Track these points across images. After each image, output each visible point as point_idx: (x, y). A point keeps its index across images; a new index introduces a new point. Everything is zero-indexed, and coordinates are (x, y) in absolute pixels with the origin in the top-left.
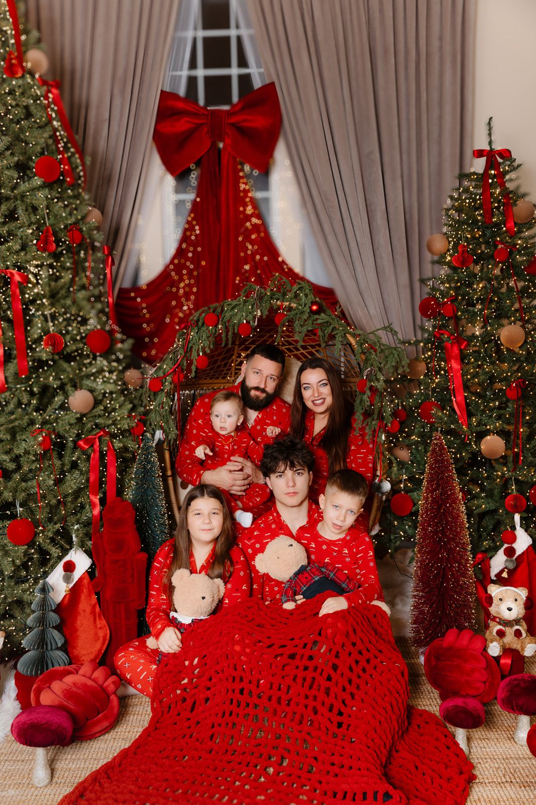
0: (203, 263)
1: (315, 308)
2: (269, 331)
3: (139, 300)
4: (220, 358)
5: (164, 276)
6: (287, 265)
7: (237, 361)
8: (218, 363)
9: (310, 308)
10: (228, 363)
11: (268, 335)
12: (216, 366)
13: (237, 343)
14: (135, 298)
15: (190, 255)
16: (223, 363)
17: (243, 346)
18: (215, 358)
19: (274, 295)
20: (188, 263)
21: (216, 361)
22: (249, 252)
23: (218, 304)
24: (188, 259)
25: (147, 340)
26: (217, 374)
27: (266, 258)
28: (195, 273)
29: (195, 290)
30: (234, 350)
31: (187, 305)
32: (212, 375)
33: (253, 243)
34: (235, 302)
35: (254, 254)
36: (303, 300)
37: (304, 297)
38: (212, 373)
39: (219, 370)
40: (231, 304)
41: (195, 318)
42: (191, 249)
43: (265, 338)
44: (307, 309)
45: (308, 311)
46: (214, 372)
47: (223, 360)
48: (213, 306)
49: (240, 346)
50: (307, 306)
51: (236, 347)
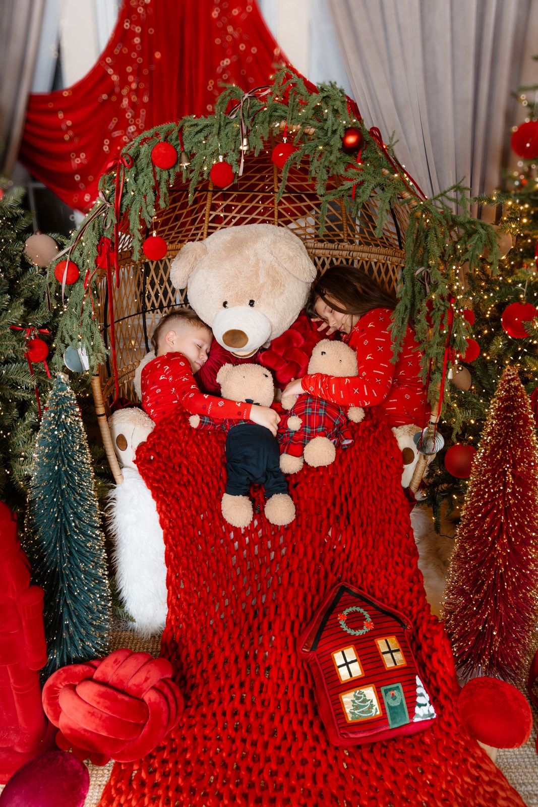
0: (158, 55)
1: (351, 140)
2: (259, 171)
3: (61, 115)
4: (185, 211)
5: (97, 75)
6: (287, 62)
7: (210, 215)
8: (182, 220)
9: (343, 139)
10: (198, 217)
11: (259, 176)
12: (179, 223)
13: (211, 188)
14: (55, 112)
15: (137, 40)
16: (190, 219)
17: (220, 193)
18: (177, 212)
19: (276, 110)
20: (134, 55)
21: (177, 218)
22: (229, 39)
23: (173, 124)
24: (132, 48)
25: (77, 178)
26: (180, 235)
27: (254, 50)
28: (145, 72)
29: (146, 99)
30: (205, 199)
31: (135, 124)
32: (173, 238)
33: (234, 22)
34: (203, 121)
35: (236, 42)
36: (329, 122)
37: (331, 115)
38: (173, 235)
39: (184, 229)
40: (196, 125)
41: (131, 152)
42: (138, 29)
43: (253, 181)
44: (336, 143)
45: (339, 145)
46: (176, 233)
47: (189, 214)
48: (165, 127)
49: (215, 193)
50: (337, 136)
51: (210, 194)
